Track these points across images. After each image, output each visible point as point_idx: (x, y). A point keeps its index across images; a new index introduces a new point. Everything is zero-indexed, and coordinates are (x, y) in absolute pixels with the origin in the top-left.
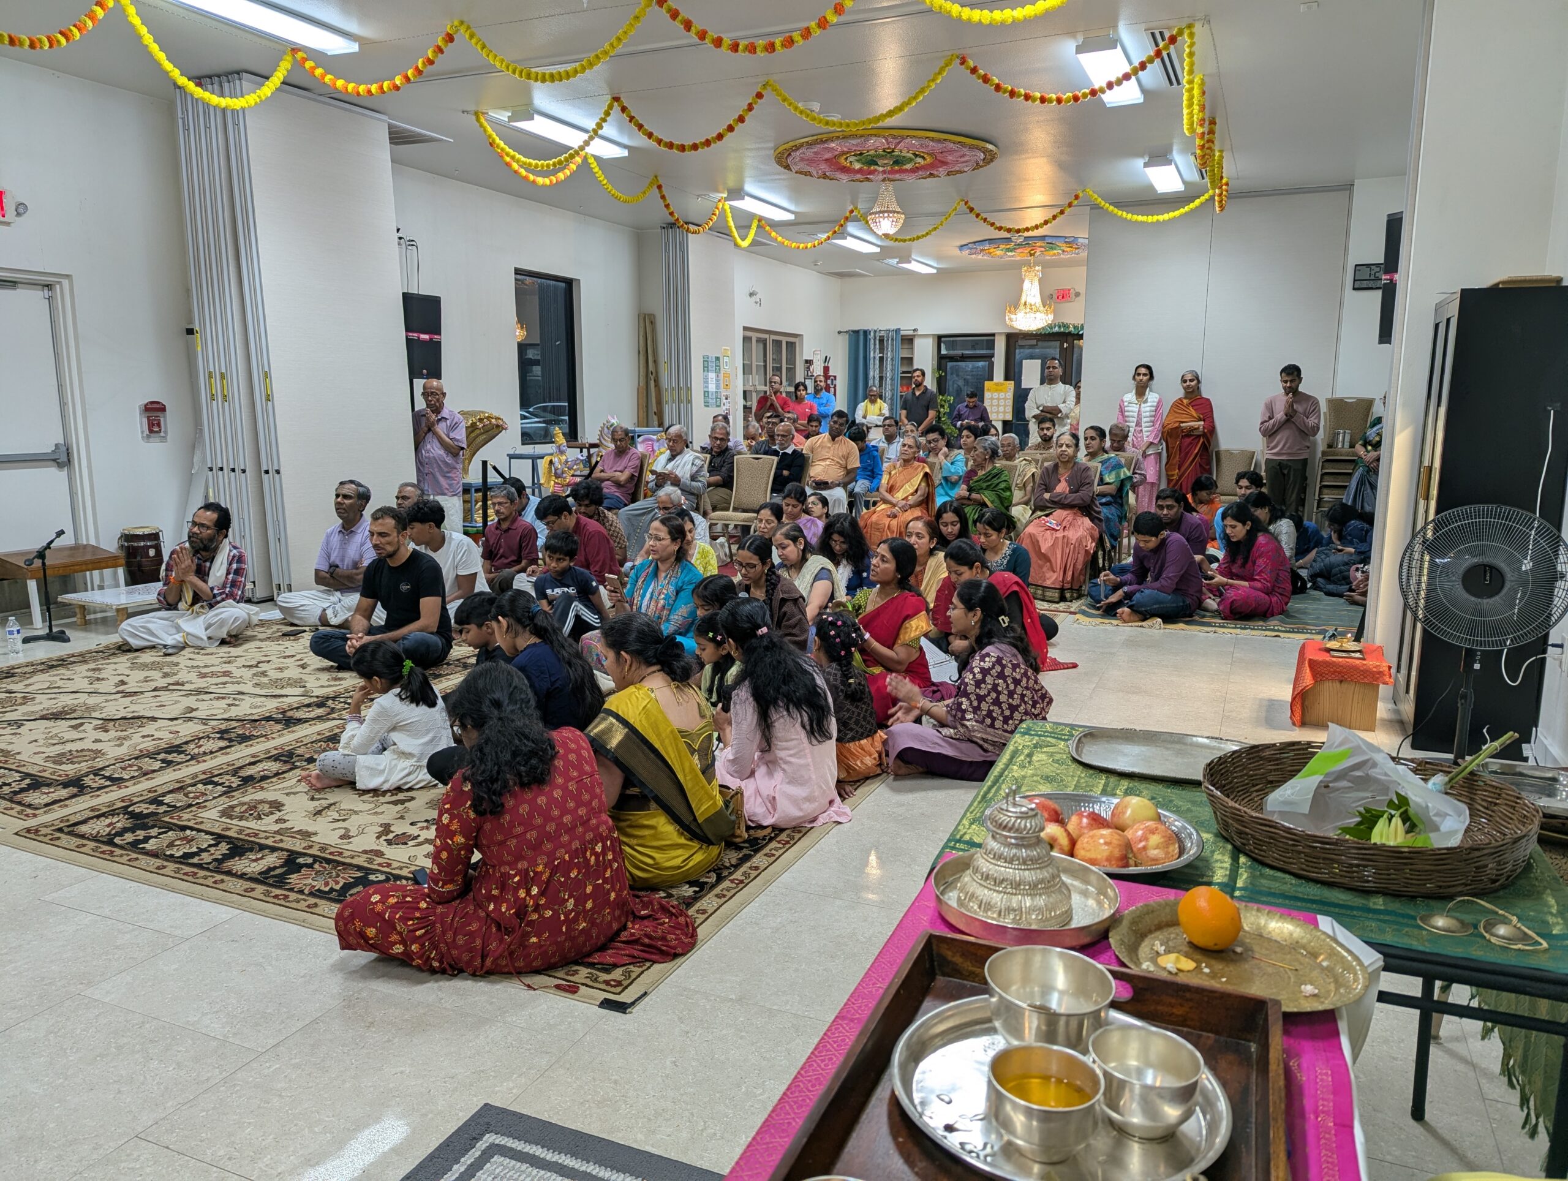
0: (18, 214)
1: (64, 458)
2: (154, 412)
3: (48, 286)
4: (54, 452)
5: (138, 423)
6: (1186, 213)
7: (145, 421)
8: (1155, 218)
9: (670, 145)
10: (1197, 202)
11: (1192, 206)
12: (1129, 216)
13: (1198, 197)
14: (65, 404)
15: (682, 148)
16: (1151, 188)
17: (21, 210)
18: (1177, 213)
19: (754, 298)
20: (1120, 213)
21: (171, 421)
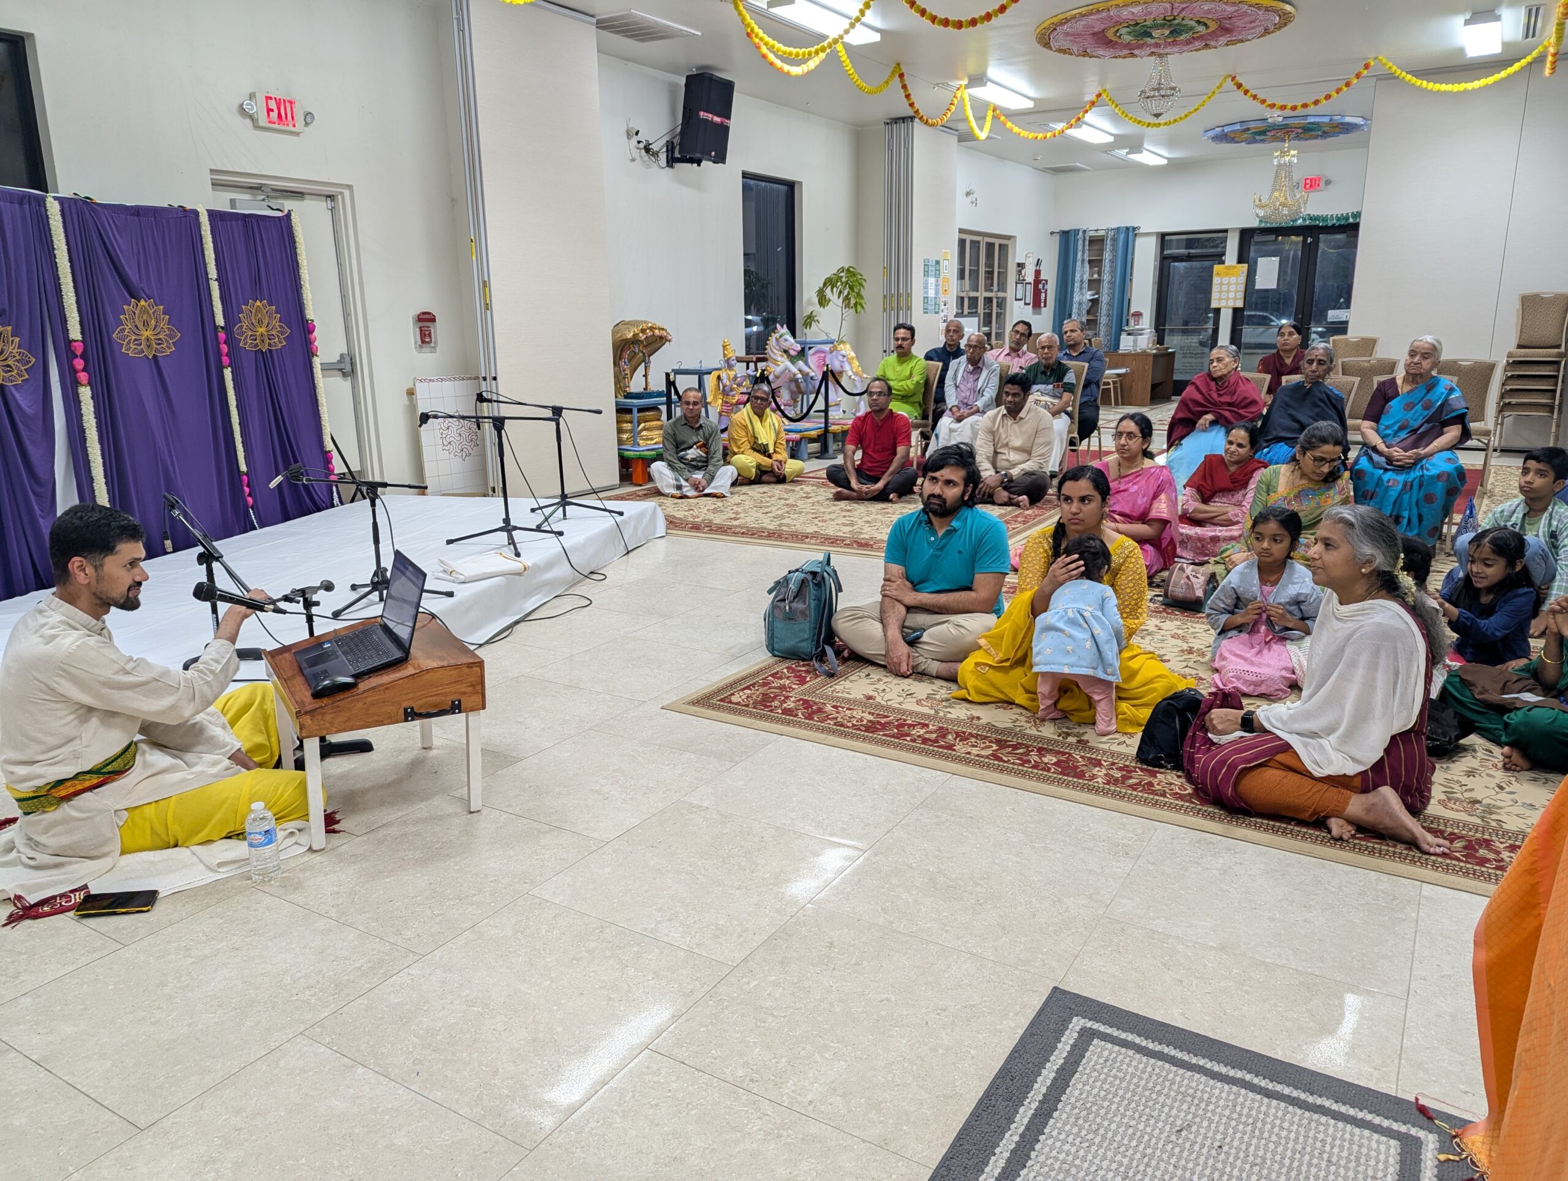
0: (307, 124)
1: (348, 368)
2: (425, 320)
3: (331, 197)
4: (340, 362)
5: (411, 333)
6: (1502, 80)
7: (418, 331)
8: (1462, 87)
9: (946, 23)
10: (1517, 66)
11: (1510, 70)
12: (1431, 85)
13: (1518, 60)
14: (349, 315)
15: (959, 25)
16: (1461, 51)
17: (308, 120)
18: (1490, 80)
19: (970, 198)
20: (1419, 82)
21: (440, 330)
